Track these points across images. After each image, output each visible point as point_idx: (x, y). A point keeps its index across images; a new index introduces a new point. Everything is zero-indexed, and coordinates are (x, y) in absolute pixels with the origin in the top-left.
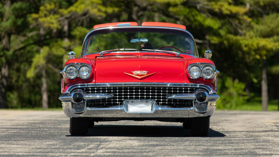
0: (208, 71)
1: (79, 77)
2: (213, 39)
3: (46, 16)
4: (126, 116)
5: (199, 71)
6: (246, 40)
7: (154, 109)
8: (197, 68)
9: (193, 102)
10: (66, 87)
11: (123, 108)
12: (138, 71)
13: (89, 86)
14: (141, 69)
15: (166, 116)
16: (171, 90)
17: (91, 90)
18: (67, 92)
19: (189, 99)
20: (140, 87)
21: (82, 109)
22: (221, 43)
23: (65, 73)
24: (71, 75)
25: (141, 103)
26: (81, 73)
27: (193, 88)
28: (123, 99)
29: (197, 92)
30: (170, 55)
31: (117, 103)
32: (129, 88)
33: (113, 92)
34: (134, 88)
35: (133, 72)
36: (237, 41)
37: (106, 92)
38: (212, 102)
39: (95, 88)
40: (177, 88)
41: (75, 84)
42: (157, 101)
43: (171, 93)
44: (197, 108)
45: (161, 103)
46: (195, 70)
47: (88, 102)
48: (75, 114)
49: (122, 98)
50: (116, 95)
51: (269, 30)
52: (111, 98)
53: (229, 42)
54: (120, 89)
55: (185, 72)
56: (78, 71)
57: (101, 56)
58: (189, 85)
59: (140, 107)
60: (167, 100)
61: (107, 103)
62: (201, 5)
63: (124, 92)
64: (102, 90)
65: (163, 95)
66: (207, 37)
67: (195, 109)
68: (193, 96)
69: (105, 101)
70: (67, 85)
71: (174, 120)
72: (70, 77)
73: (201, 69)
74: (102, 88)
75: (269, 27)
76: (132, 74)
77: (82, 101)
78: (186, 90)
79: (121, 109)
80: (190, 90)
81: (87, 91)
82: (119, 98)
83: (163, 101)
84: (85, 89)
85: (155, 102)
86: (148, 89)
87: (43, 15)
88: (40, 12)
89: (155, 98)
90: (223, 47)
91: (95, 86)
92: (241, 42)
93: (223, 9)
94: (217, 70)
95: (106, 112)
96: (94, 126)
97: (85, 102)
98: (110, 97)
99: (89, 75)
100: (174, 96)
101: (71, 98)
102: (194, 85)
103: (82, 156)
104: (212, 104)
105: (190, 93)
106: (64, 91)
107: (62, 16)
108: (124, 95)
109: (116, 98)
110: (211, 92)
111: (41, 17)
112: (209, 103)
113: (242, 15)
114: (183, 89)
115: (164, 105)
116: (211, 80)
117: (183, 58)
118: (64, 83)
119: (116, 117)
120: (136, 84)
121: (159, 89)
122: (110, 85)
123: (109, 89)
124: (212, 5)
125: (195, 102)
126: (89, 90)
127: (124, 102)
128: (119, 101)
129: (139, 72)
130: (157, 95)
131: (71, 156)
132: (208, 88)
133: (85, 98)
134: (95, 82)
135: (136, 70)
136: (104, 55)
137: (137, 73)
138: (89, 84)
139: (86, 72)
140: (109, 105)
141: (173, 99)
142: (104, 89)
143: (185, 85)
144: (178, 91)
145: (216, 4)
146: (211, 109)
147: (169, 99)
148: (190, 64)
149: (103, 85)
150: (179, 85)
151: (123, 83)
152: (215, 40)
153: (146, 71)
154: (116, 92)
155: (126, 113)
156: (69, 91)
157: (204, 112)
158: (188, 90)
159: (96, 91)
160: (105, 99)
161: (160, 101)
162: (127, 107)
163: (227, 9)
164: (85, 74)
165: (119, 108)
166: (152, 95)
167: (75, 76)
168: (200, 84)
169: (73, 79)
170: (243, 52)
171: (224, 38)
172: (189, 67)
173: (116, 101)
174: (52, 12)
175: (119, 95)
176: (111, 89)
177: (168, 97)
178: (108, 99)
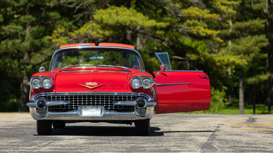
0: (147, 82)
1: (42, 88)
2: (191, 57)
3: (58, 37)
4: (81, 119)
5: (140, 82)
6: (219, 56)
7: (103, 113)
8: (138, 80)
9: (135, 108)
10: (33, 95)
11: (78, 112)
12: (90, 82)
13: (51, 95)
14: (93, 81)
15: (113, 118)
16: (117, 98)
17: (53, 98)
18: (33, 99)
19: (132, 105)
20: (92, 95)
21: (45, 113)
22: (199, 59)
23: (31, 84)
24: (36, 86)
25: (92, 108)
26: (44, 84)
27: (135, 96)
28: (78, 106)
29: (138, 99)
30: (120, 69)
31: (74, 108)
32: (82, 96)
33: (70, 100)
34: (87, 96)
35: (86, 83)
36: (212, 58)
37: (64, 100)
38: (150, 107)
39: (55, 96)
40: (122, 96)
41: (39, 93)
42: (105, 107)
43: (117, 100)
44: (138, 113)
45: (109, 108)
46: (136, 82)
47: (50, 108)
48: (40, 118)
49: (77, 104)
50: (73, 102)
51: (245, 48)
52: (68, 105)
53: (205, 59)
54: (76, 97)
55: (128, 83)
56: (41, 83)
57: (64, 71)
58: (132, 94)
59: (92, 112)
60: (114, 106)
61: (65, 108)
62: (182, 29)
63: (79, 100)
64: (61, 98)
65: (110, 102)
66: (188, 55)
67: (136, 113)
68: (134, 103)
69: (64, 107)
70: (33, 94)
71: (121, 122)
72: (35, 87)
73: (141, 81)
74: (61, 96)
75: (245, 46)
76: (85, 85)
77: (45, 106)
78: (129, 97)
79: (76, 113)
80: (132, 98)
81: (49, 99)
82: (74, 104)
83: (110, 107)
84: (47, 97)
85: (104, 108)
86: (98, 97)
87: (55, 37)
88: (53, 35)
89: (104, 104)
90: (200, 62)
91: (55, 95)
92: (214, 58)
93: (200, 32)
94: (154, 82)
95: (66, 115)
96: (65, 127)
97: (47, 108)
98: (68, 103)
99: (50, 86)
100: (119, 103)
101: (35, 105)
102: (136, 94)
103: (27, 152)
104: (150, 109)
105: (132, 100)
106: (31, 99)
107: (71, 37)
108: (79, 102)
109: (73, 104)
110: (150, 99)
111: (53, 39)
112: (148, 108)
113: (216, 37)
114: (127, 97)
115: (111, 110)
116: (149, 89)
117: (130, 72)
118: (31, 92)
119: (73, 119)
120: (88, 93)
121: (107, 97)
122: (68, 94)
123: (67, 97)
124: (192, 29)
125: (136, 107)
126: (51, 98)
127: (79, 108)
128: (75, 107)
129: (90, 84)
130: (106, 102)
131: (18, 152)
132: (147, 96)
133: (47, 105)
134: (55, 92)
135: (88, 82)
136: (67, 70)
137: (89, 84)
138: (51, 93)
139: (48, 83)
140: (67, 110)
141: (119, 105)
142: (63, 97)
143: (128, 94)
144: (123, 99)
145: (194, 29)
146: (150, 113)
147: (116, 105)
148: (132, 77)
149: (62, 94)
150: (123, 94)
151: (79, 93)
152: (193, 57)
153: (96, 82)
154: (73, 100)
155: (80, 116)
156: (34, 98)
157: (144, 115)
158: (131, 98)
159: (56, 99)
160: (64, 105)
161: (108, 107)
162: (81, 112)
163: (203, 32)
164: (47, 85)
165: (75, 113)
166: (101, 102)
167: (39, 86)
168: (141, 93)
169: (38, 89)
170: (217, 67)
171: (201, 55)
172: (131, 79)
173: (73, 107)
174: (63, 35)
175: (74, 102)
176: (68, 97)
177: (115, 104)
178: (66, 105)
